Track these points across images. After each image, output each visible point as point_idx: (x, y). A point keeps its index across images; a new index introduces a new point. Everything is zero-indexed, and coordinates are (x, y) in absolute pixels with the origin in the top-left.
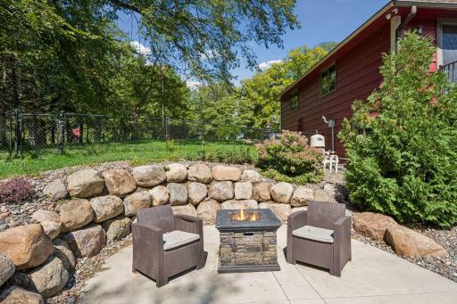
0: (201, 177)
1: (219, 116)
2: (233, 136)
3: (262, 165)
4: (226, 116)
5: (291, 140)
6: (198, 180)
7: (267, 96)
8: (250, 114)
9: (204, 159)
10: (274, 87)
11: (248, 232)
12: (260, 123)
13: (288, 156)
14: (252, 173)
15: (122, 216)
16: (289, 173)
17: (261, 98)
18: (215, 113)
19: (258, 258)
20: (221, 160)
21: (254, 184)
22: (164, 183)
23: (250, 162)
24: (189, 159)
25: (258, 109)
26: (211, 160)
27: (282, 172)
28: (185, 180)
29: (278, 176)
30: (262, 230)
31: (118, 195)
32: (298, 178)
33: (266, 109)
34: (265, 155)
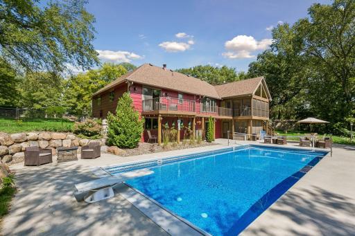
0: (46, 138)
1: (48, 99)
2: (60, 115)
3: (77, 133)
4: (55, 100)
5: (89, 123)
6: (44, 140)
7: (87, 89)
8: (74, 100)
9: (46, 130)
10: (92, 85)
11: (68, 150)
12: (82, 106)
13: (87, 129)
14: (72, 136)
15: (8, 154)
16: (88, 136)
17: (82, 90)
18: (44, 96)
19: (71, 157)
20: (56, 131)
21: (72, 140)
22: (26, 141)
23: (70, 131)
24: (37, 130)
25: (80, 97)
26: (50, 131)
27: (85, 135)
28: (37, 140)
29: (83, 136)
30: (72, 150)
31: (6, 145)
32: (92, 137)
33: (86, 98)
34: (78, 129)
